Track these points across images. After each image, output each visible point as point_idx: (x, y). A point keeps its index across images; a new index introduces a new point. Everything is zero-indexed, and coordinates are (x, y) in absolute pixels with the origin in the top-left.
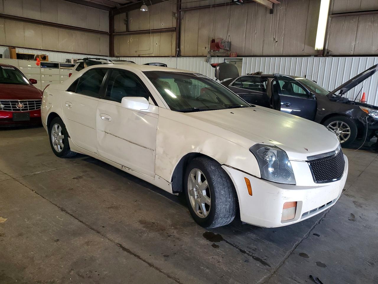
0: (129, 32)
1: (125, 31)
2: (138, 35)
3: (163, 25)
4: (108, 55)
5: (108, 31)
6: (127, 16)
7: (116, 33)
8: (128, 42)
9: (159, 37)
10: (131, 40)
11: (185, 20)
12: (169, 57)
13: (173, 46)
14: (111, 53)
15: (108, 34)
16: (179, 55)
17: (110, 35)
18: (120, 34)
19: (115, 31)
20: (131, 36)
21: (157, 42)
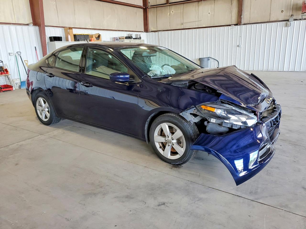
0: (170, 3)
1: (165, 3)
2: (182, 6)
4: (143, 30)
5: (142, 5)
7: (151, 6)
8: (168, 14)
9: (213, 6)
10: (172, 12)
12: (230, 25)
13: (233, 14)
14: (146, 28)
15: (142, 8)
16: (243, 23)
17: (144, 9)
18: (157, 7)
19: (150, 5)
20: (173, 7)
21: (209, 12)
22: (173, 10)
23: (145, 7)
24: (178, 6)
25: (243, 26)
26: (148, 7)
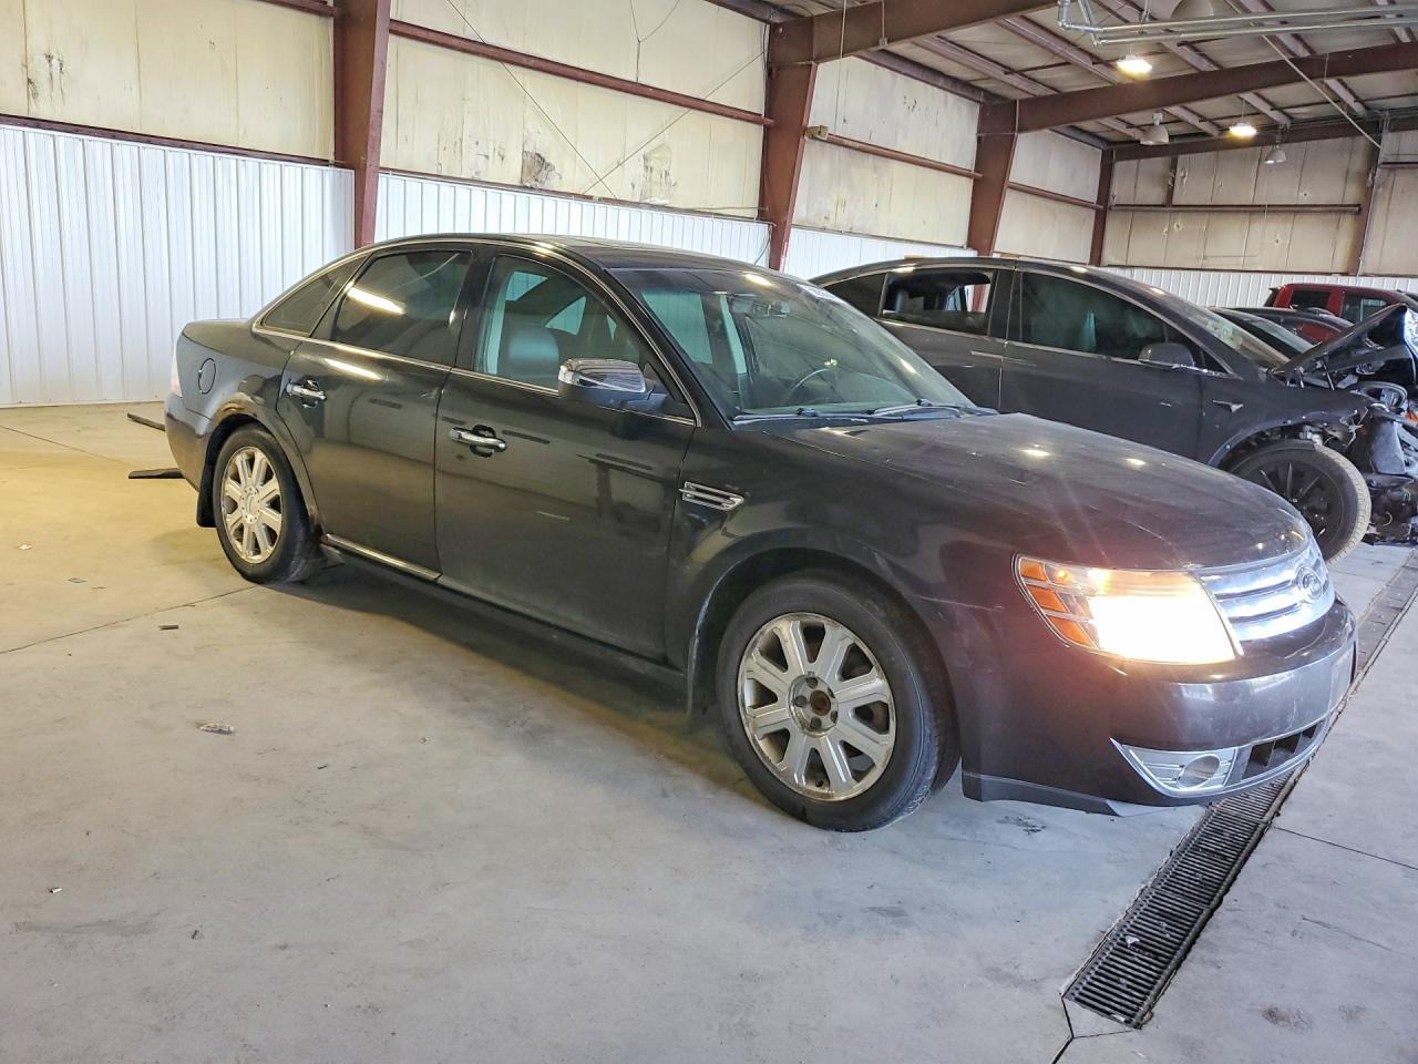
0: (1173, 206)
1: (1159, 204)
2: (1207, 215)
3: (1305, 197)
4: (1087, 260)
5: (1094, 199)
6: (1174, 167)
7: (1116, 206)
8: (1166, 230)
9: (1289, 226)
10: (1175, 227)
11: (1390, 187)
13: (1337, 249)
14: (1096, 255)
15: (1093, 208)
16: (1360, 272)
17: (1098, 211)
18: (1134, 211)
19: (1115, 202)
20: (1180, 216)
21: (1278, 237)
22: (1180, 223)
23: (1101, 207)
24: (1195, 216)
25: (1363, 278)
26: (1110, 208)
